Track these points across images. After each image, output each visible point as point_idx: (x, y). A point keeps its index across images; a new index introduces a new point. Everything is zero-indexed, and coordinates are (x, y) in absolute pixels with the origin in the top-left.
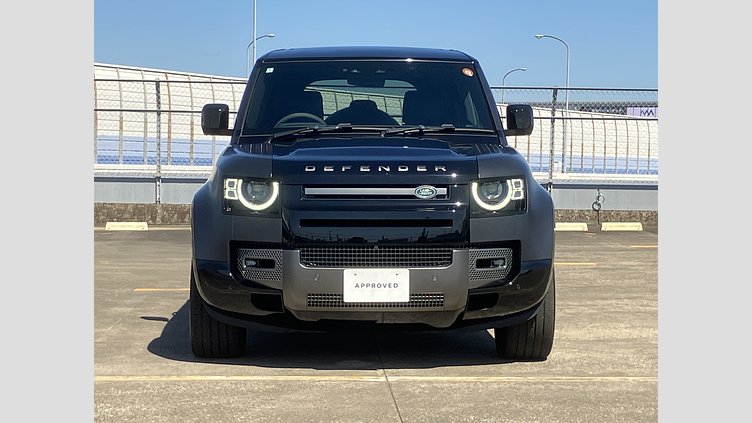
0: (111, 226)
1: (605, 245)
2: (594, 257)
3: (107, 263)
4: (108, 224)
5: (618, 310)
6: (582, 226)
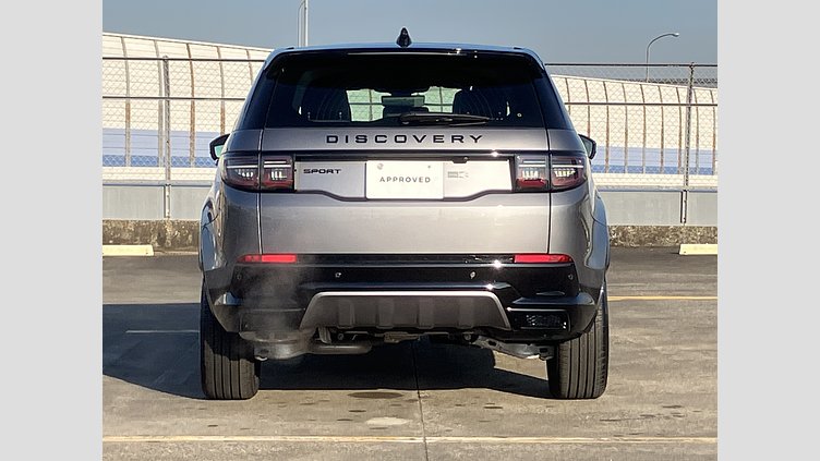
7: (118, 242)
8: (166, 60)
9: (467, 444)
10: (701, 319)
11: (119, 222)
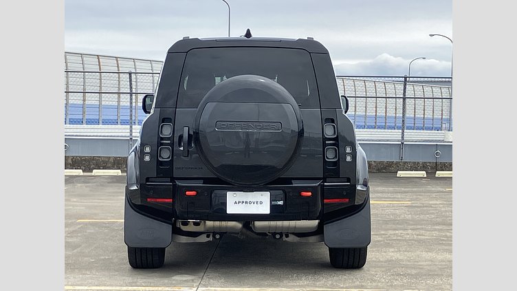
0: (96, 172)
1: (430, 188)
2: (415, 197)
3: (75, 200)
4: (94, 171)
5: (399, 238)
6: (423, 174)
7: (104, 168)
10: (388, 215)
11: (105, 157)
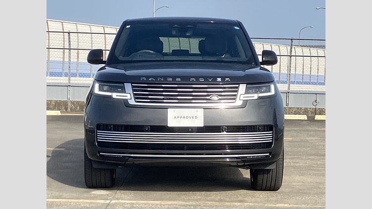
6: (304, 117)
8: (69, 33)
9: (127, 204)
11: (48, 101)
